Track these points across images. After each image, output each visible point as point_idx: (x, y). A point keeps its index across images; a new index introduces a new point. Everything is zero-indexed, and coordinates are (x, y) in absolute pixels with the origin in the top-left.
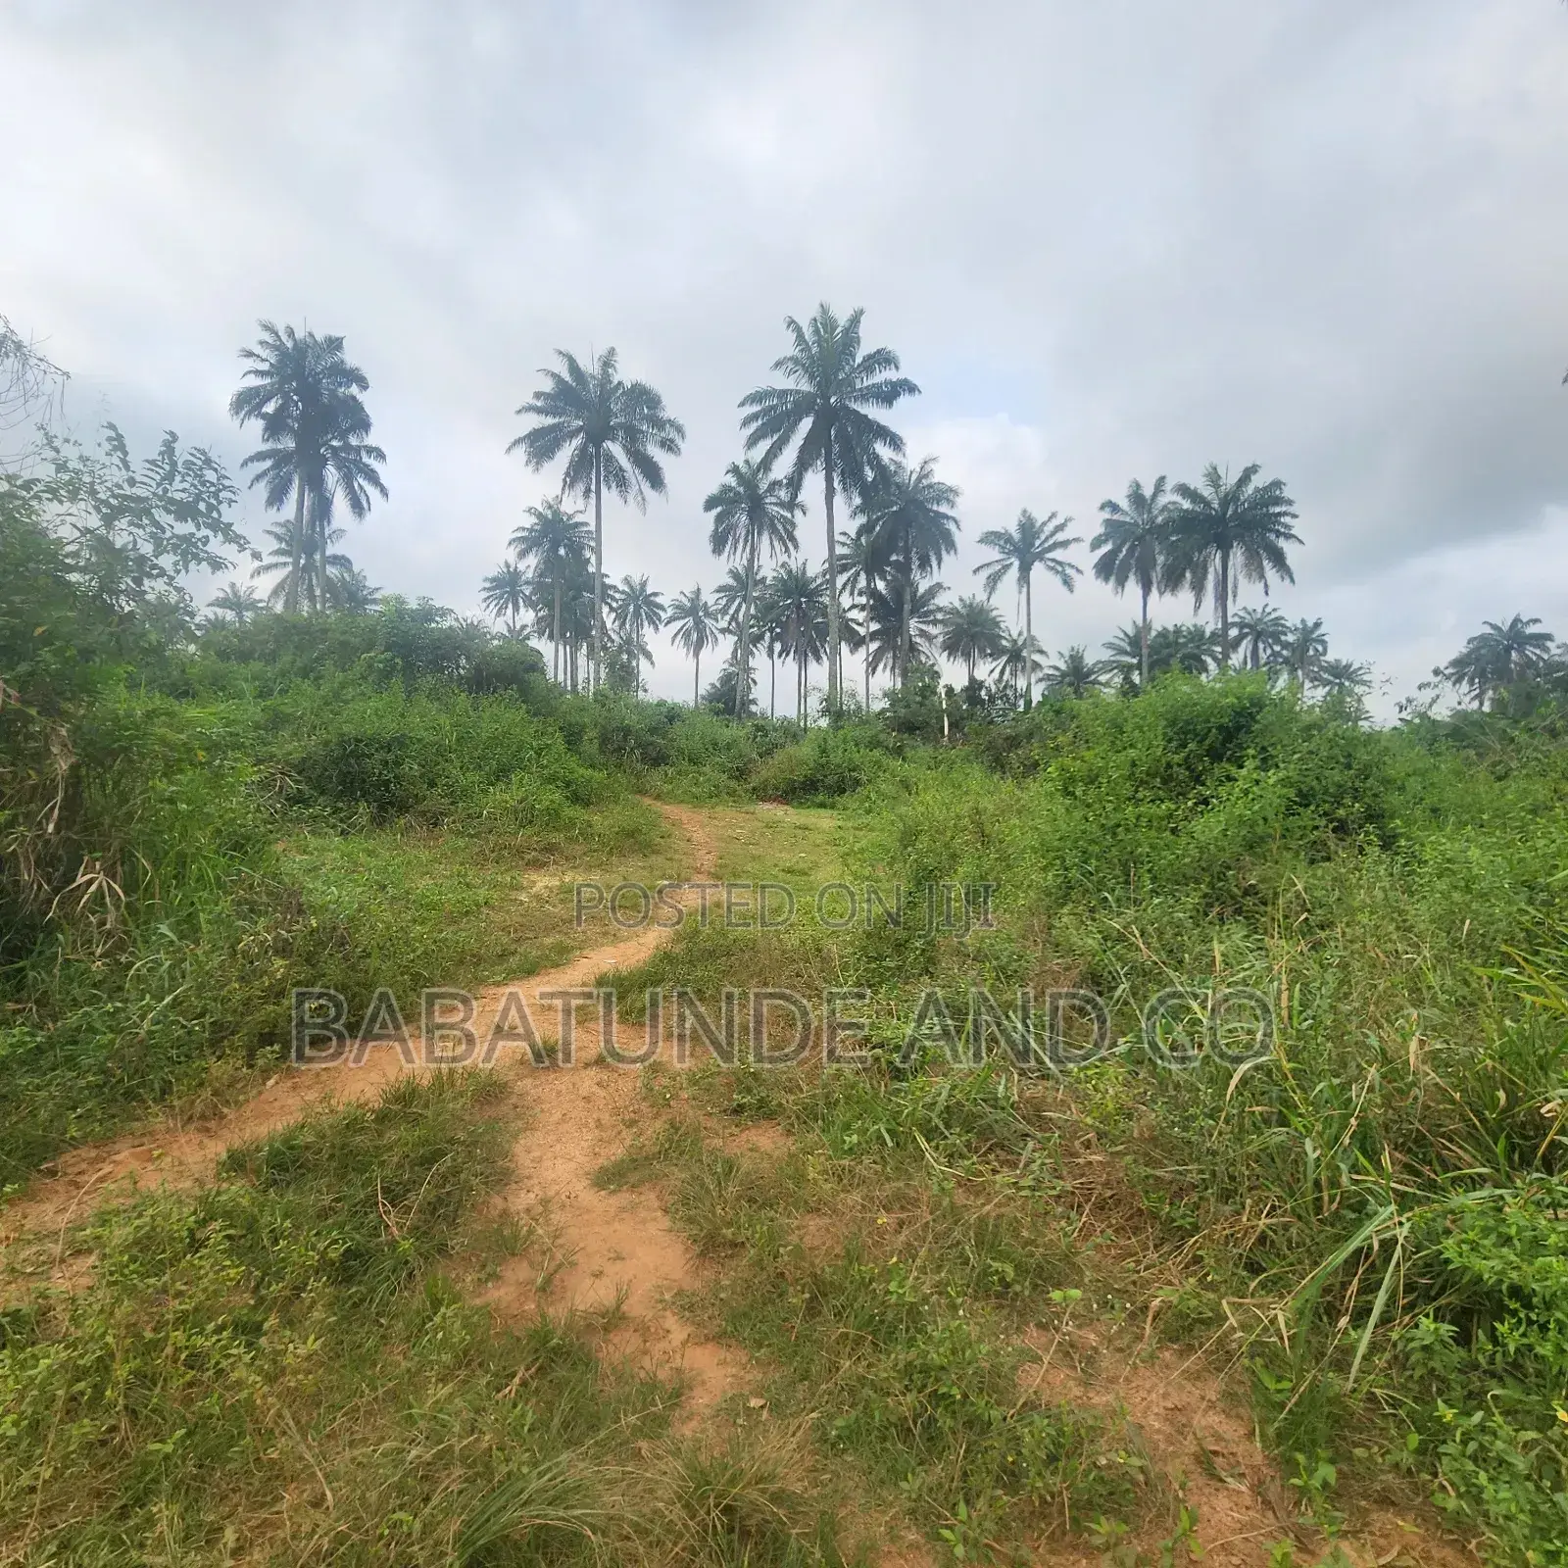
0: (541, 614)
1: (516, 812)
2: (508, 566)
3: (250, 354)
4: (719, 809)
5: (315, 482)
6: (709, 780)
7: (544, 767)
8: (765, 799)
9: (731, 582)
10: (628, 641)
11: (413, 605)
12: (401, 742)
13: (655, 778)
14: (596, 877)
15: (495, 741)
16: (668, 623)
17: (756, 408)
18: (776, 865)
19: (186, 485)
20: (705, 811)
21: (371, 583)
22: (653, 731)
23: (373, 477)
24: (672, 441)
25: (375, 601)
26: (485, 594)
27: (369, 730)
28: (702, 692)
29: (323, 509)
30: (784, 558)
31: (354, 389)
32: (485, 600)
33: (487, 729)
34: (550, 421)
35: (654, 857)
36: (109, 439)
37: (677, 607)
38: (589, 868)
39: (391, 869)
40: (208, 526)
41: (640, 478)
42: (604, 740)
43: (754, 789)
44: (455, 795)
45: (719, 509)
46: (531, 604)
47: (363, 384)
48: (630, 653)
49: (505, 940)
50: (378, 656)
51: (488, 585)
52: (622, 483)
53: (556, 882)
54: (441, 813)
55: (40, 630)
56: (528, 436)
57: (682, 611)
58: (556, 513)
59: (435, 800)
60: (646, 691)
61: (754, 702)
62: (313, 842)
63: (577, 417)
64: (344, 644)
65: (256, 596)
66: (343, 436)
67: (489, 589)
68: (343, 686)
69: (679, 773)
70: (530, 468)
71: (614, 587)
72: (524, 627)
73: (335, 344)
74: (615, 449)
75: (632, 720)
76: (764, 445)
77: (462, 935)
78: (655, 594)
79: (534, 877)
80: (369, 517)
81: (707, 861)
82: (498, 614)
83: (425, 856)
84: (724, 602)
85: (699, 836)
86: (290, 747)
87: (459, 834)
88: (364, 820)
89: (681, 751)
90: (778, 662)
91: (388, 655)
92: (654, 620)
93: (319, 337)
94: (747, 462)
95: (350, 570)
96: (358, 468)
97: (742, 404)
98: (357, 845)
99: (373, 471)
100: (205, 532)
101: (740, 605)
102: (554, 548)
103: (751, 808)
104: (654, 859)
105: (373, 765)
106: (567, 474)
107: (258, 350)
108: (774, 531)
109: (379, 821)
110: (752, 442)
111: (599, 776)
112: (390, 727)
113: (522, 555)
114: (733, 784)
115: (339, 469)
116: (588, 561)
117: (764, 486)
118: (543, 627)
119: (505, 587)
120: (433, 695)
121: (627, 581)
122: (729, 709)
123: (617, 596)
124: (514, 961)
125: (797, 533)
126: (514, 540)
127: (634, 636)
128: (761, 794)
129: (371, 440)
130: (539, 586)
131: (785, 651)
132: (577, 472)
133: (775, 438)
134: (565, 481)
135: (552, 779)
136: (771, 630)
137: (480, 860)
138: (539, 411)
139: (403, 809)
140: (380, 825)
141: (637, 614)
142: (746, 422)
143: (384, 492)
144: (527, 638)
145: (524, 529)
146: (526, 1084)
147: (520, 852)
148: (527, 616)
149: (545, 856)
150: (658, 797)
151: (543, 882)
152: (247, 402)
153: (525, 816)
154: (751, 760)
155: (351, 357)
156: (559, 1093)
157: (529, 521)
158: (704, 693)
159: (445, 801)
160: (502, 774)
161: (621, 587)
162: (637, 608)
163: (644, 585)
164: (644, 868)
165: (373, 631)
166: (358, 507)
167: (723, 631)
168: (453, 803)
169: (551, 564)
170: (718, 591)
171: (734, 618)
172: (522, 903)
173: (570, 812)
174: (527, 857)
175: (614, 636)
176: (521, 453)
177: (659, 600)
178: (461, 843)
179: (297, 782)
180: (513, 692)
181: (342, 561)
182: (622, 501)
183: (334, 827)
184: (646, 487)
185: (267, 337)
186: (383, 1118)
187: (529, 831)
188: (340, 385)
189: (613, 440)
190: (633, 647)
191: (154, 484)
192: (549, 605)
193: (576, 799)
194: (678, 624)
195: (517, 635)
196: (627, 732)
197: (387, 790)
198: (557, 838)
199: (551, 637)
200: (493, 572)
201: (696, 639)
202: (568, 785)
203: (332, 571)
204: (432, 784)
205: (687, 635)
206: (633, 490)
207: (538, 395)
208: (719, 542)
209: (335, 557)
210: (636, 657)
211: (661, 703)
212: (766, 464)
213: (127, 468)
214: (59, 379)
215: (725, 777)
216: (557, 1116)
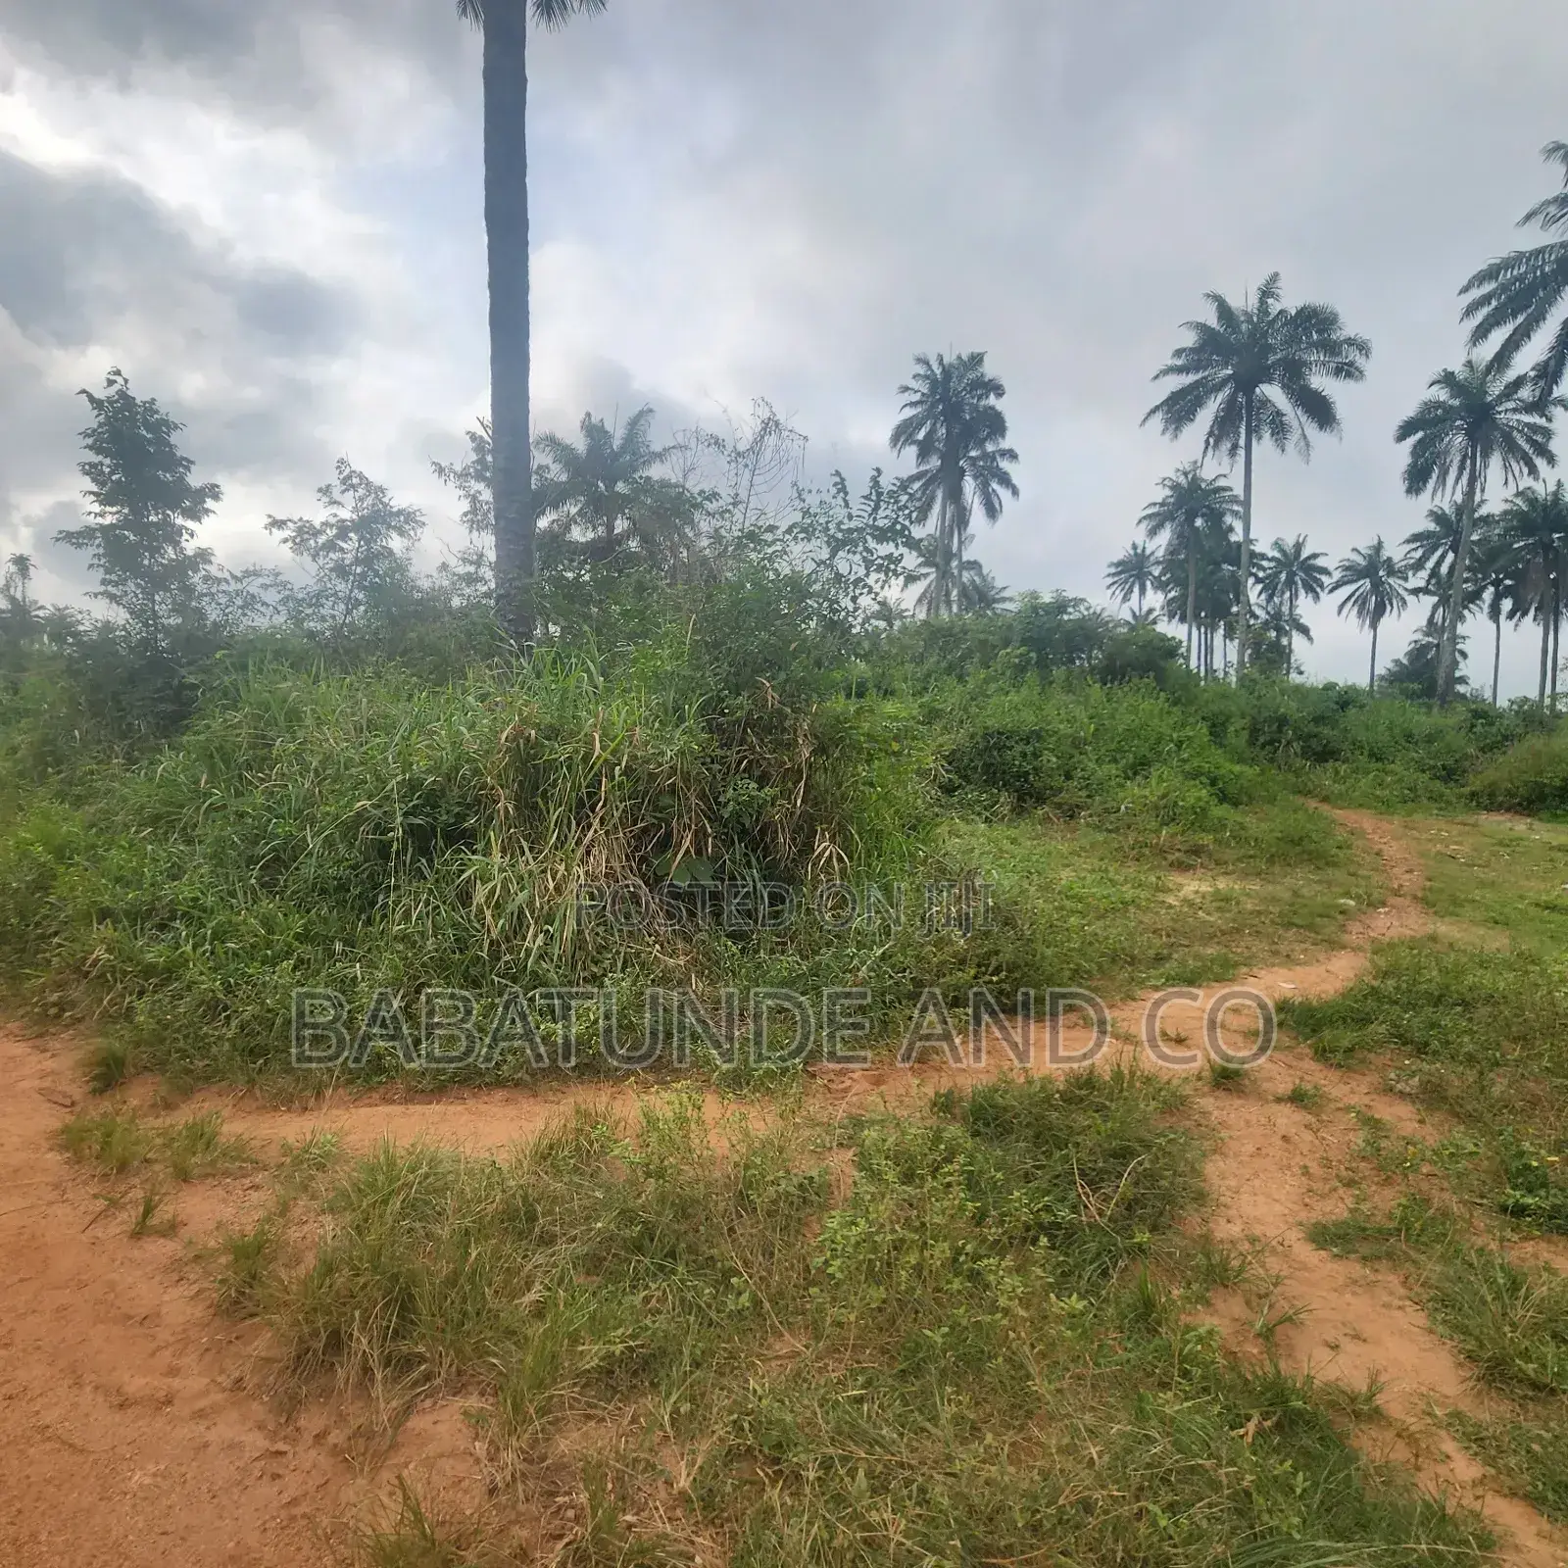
0: (1173, 594)
1: (1157, 808)
2: (1135, 547)
3: (905, 389)
4: (1417, 817)
5: (955, 495)
6: (1401, 780)
7: (1184, 761)
8: (1490, 808)
9: (1432, 526)
10: (1277, 616)
11: (1047, 598)
12: (1038, 735)
13: (1324, 777)
14: (1254, 886)
15: (1132, 733)
16: (1331, 591)
17: (1488, 287)
18: (1522, 897)
19: (888, 512)
20: (1397, 820)
21: (999, 584)
22: (1318, 720)
23: (1005, 480)
24: (1351, 364)
25: (1004, 600)
26: (1110, 580)
27: (1008, 722)
28: (1380, 670)
29: (961, 519)
30: (1527, 482)
31: (992, 400)
32: (1109, 587)
33: (1124, 721)
34: (1191, 378)
35: (1330, 871)
36: (835, 484)
37: (1347, 569)
38: (1245, 875)
39: (1034, 858)
40: (905, 544)
41: (1303, 419)
42: (1254, 732)
43: (1473, 794)
44: (1092, 788)
45: (1420, 435)
46: (1160, 586)
47: (998, 390)
48: (1279, 630)
49: (1157, 942)
50: (1013, 653)
51: (1113, 570)
52: (1280, 429)
53: (1205, 888)
54: (1077, 806)
55: (793, 646)
56: (1165, 402)
57: (1353, 573)
58: (1195, 482)
59: (1072, 793)
60: (1301, 673)
61: (1463, 680)
62: (963, 827)
63: (1226, 365)
64: (984, 643)
65: (903, 606)
66: (981, 444)
67: (1114, 575)
68: (986, 681)
69: (1355, 771)
70: (1168, 435)
71: (1263, 557)
72: (1150, 611)
73: (977, 360)
74: (1273, 393)
75: (1289, 707)
76: (1498, 337)
77: (1113, 932)
78: (1315, 556)
79: (1180, 879)
80: (1002, 520)
81: (1410, 881)
82: (1126, 599)
83: (1064, 848)
84: (1418, 554)
85: (1393, 850)
86: (940, 740)
87: (1098, 828)
88: (1006, 810)
89: (1357, 746)
90: (1506, 625)
91: (1023, 650)
92: (1313, 588)
93: (965, 357)
94: (1469, 364)
95: (980, 574)
96: (992, 474)
97: (1465, 290)
98: (1001, 831)
99: (1005, 473)
100: (902, 550)
101: (1443, 557)
102: (1190, 519)
103: (1472, 820)
104: (1330, 873)
105: (1014, 754)
106: (1211, 434)
107: (913, 384)
108: (1511, 448)
109: (1019, 811)
110: (1481, 333)
111: (1250, 772)
112: (1029, 719)
113: (1153, 532)
114: (1438, 785)
115: (975, 477)
116: (1231, 529)
117: (1495, 389)
118: (1176, 610)
119: (1132, 570)
120: (1069, 688)
121: (1277, 545)
122: (1429, 691)
123: (1265, 563)
124: (1170, 967)
125: (1554, 446)
126: (1144, 518)
127: (1285, 609)
128: (1489, 800)
129: (1006, 444)
130: (1171, 563)
131: (1518, 610)
132: (1223, 429)
133: (1520, 319)
134: (1207, 442)
135: (1195, 775)
136: (1496, 583)
137: (1121, 856)
138: (1179, 370)
139: (1041, 800)
140: (1018, 814)
141: (1290, 583)
142: (1469, 311)
143: (1015, 492)
144: (1154, 622)
145: (1155, 504)
146: (1208, 1103)
147: (1161, 852)
148: (1155, 599)
149: (1191, 859)
150: (1325, 799)
151: (1193, 886)
152: (903, 434)
153: (1167, 814)
154: (1466, 757)
155: (990, 369)
156: (1248, 1123)
157: (1161, 494)
158: (1383, 672)
159: (1084, 793)
160: (1139, 768)
161: (1270, 554)
162: (1291, 576)
163: (1298, 547)
164: (1319, 882)
165: (1010, 627)
166: (992, 511)
167: (1416, 592)
168: (1089, 796)
169: (1186, 539)
170: (1408, 541)
171: (1434, 573)
172: (1171, 907)
173: (1219, 811)
174: (1171, 858)
175: (1258, 612)
176: (1157, 421)
177: (1320, 562)
178: (1100, 837)
179: (947, 771)
180: (1149, 680)
181: (974, 565)
182: (1279, 451)
183: (979, 814)
184: (1312, 429)
185: (921, 370)
186: (1068, 1098)
187: (1173, 828)
188: (980, 398)
189: (1270, 381)
190: (1284, 623)
191: (866, 515)
192: (1181, 583)
193: (1223, 798)
194: (1346, 591)
195: (1143, 620)
196: (1282, 722)
197: (1026, 781)
198: (1207, 839)
199: (1183, 620)
200: (1119, 555)
201: (1376, 605)
202: (1213, 783)
203: (966, 576)
204: (1068, 777)
205: (1361, 603)
206: (1294, 437)
207: (1178, 353)
208: (1416, 479)
209: (969, 562)
210: (1287, 634)
211: (1330, 687)
212: (1502, 360)
213: (847, 505)
214: (801, 442)
215: (1426, 776)
216: (1250, 1148)
